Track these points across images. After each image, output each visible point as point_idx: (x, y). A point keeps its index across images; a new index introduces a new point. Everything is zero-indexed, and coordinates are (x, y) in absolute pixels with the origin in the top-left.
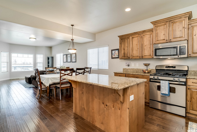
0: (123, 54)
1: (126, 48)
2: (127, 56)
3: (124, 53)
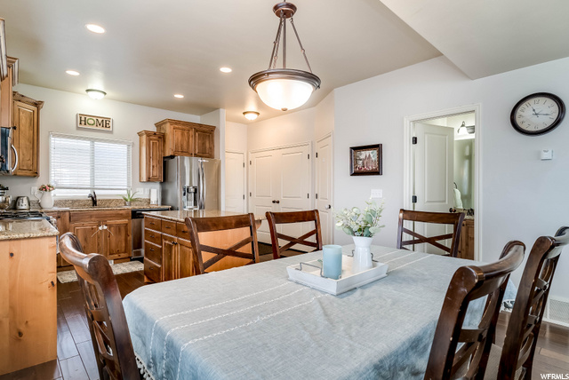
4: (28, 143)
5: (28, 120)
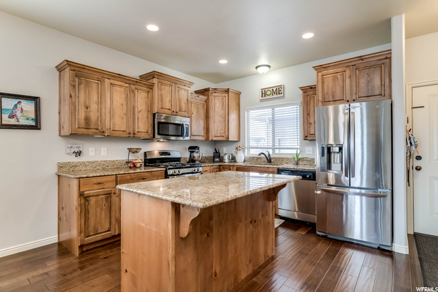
0: (82, 122)
1: (94, 107)
2: (97, 129)
3: (87, 119)
4: (221, 119)
5: (221, 104)
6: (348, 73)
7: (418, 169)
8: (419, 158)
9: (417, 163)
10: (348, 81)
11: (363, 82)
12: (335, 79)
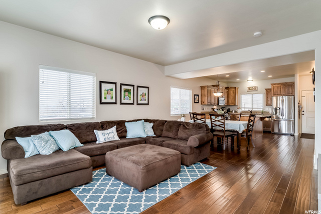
4: (232, 97)
5: (233, 92)
6: (282, 87)
7: (303, 114)
8: (303, 111)
9: (303, 113)
10: (282, 89)
11: (286, 90)
12: (278, 88)
